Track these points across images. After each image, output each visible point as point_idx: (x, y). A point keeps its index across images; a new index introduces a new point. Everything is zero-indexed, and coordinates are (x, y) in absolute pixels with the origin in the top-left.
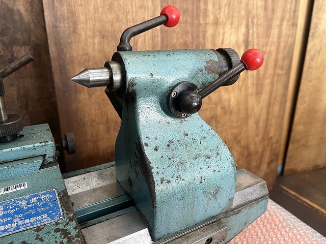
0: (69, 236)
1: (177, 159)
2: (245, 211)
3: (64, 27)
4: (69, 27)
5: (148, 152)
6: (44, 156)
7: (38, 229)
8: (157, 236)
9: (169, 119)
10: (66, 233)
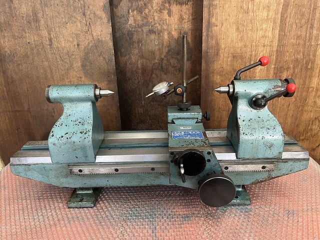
1: (252, 127)
2: (290, 163)
3: (212, 52)
4: (214, 52)
5: (240, 121)
6: (198, 118)
7: (196, 140)
8: (239, 157)
9: (252, 109)
10: (205, 143)
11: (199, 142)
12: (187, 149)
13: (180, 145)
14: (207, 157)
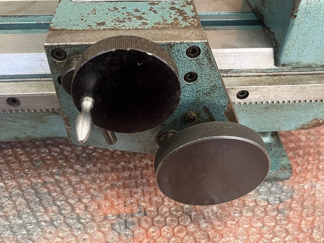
0: (185, 15)
7: (153, 3)
8: (284, 59)
10: (181, 13)
11: (161, 12)
12: (113, 34)
13: (92, 21)
14: (183, 66)
